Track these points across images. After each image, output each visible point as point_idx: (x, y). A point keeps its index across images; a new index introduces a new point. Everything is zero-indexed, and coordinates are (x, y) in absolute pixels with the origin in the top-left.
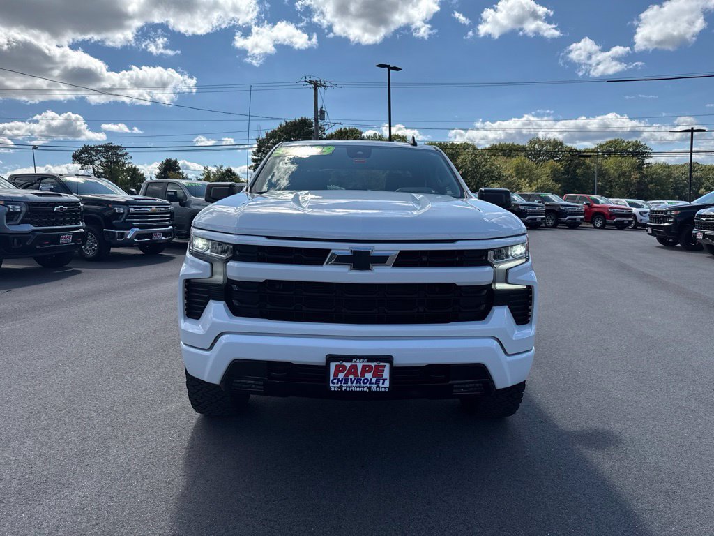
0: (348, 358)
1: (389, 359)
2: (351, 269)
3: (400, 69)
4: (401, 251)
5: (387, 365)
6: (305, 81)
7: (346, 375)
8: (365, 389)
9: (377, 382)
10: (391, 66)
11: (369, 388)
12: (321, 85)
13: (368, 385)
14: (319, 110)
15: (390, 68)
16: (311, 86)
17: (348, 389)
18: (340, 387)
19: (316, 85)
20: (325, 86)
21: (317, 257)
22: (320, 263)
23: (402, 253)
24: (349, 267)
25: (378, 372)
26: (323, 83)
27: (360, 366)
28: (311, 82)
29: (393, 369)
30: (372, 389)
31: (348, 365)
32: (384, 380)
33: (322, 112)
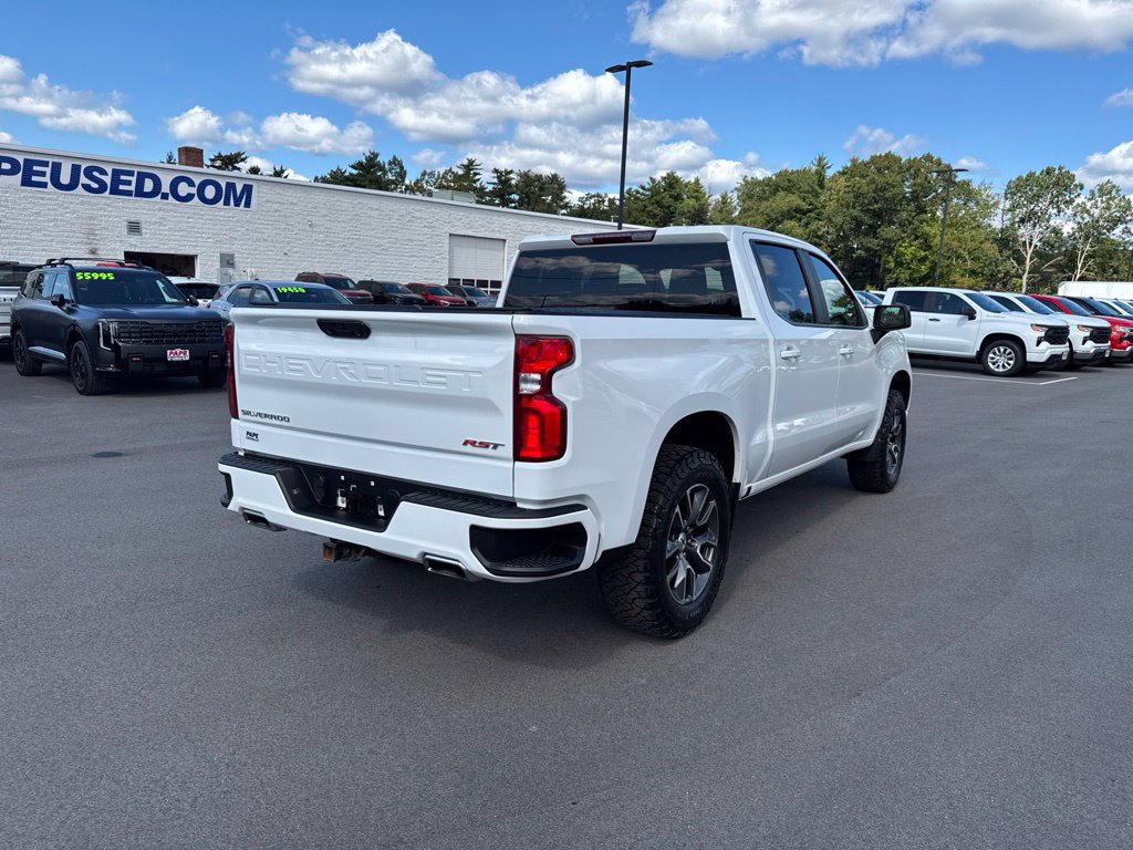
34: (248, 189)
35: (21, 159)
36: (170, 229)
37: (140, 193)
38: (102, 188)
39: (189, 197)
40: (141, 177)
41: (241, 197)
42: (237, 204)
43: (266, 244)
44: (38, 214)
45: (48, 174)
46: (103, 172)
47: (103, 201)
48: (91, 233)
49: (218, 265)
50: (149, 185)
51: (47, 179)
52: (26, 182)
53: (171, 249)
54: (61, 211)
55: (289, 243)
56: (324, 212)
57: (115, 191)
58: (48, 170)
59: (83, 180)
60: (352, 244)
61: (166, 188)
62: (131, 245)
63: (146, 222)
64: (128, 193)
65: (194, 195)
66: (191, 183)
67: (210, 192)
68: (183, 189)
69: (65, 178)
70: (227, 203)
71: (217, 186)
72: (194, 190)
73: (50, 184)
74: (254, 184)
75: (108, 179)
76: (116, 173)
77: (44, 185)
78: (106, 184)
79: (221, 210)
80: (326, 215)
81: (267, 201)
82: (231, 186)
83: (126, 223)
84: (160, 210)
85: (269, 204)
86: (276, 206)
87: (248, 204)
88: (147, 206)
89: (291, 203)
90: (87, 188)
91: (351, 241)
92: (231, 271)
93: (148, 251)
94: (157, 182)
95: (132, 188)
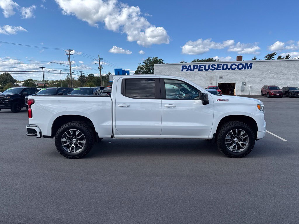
34: (251, 65)
35: (198, 65)
36: (230, 77)
37: (223, 69)
38: (215, 69)
39: (235, 68)
40: (224, 65)
41: (249, 67)
42: (248, 69)
43: (255, 78)
44: (201, 76)
45: (204, 68)
46: (215, 65)
47: (215, 72)
48: (211, 79)
49: (241, 85)
50: (225, 67)
51: (203, 69)
52: (199, 70)
53: (229, 82)
54: (205, 75)
55: (262, 78)
56: (275, 68)
57: (217, 69)
58: (204, 67)
59: (211, 68)
60: (284, 76)
61: (229, 67)
62: (220, 82)
63: (224, 76)
64: (220, 69)
65: (236, 68)
66: (236, 65)
67: (240, 67)
68: (234, 67)
69: (207, 68)
70: (245, 69)
71: (242, 65)
72: (236, 67)
73: (204, 70)
74: (253, 63)
75: (216, 67)
76: (218, 65)
77: (202, 70)
78: (215, 68)
79: (243, 71)
80: (275, 69)
81: (257, 67)
82: (246, 64)
83: (219, 77)
84: (228, 72)
85: (257, 68)
86: (259, 68)
87: (251, 68)
88: (224, 72)
89: (264, 67)
90: (211, 69)
91: (283, 75)
92: (244, 86)
93: (224, 83)
94: (227, 66)
95: (221, 68)
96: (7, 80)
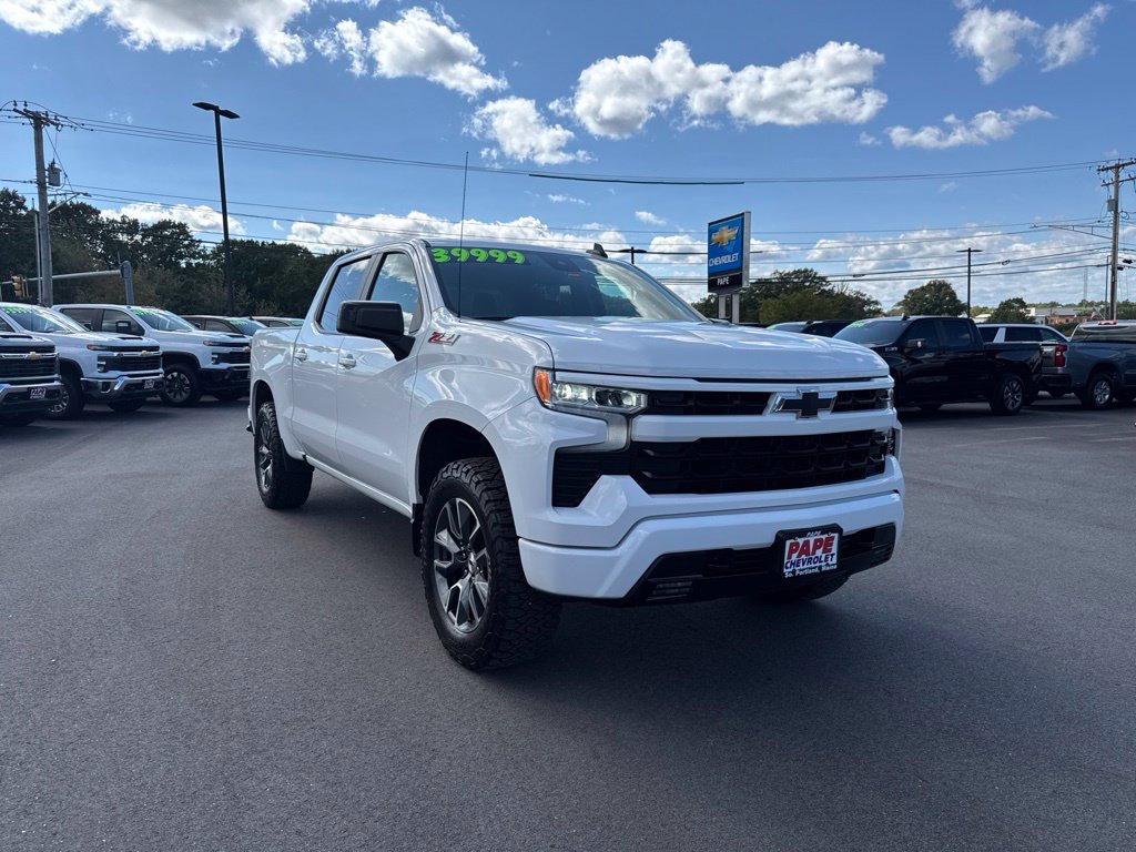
0: (802, 533)
1: (835, 528)
2: (797, 418)
3: (237, 117)
4: (839, 392)
5: (836, 535)
6: (15, 110)
7: (799, 556)
8: (817, 570)
9: (826, 558)
10: (221, 108)
11: (820, 568)
12: (48, 122)
13: (818, 564)
14: (47, 167)
15: (218, 112)
16: (27, 120)
17: (801, 573)
18: (794, 572)
19: (39, 121)
20: (57, 125)
21: (754, 403)
22: (759, 411)
23: (841, 394)
24: (794, 415)
25: (827, 545)
26: (52, 117)
27: (812, 540)
28: (26, 114)
29: (842, 538)
30: (823, 569)
31: (801, 541)
32: (832, 555)
33: (54, 171)
96: (936, 306)
